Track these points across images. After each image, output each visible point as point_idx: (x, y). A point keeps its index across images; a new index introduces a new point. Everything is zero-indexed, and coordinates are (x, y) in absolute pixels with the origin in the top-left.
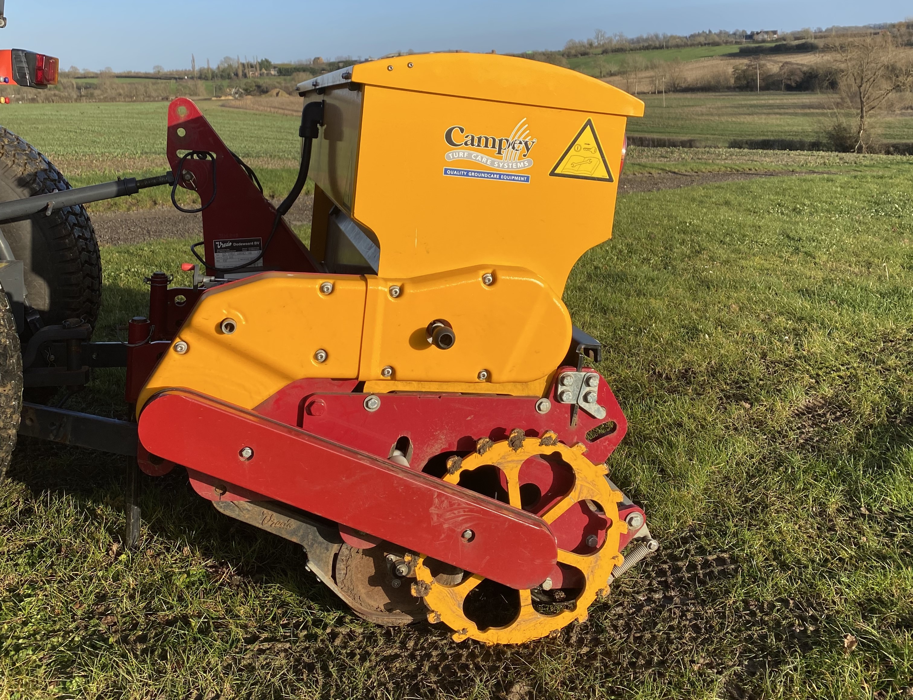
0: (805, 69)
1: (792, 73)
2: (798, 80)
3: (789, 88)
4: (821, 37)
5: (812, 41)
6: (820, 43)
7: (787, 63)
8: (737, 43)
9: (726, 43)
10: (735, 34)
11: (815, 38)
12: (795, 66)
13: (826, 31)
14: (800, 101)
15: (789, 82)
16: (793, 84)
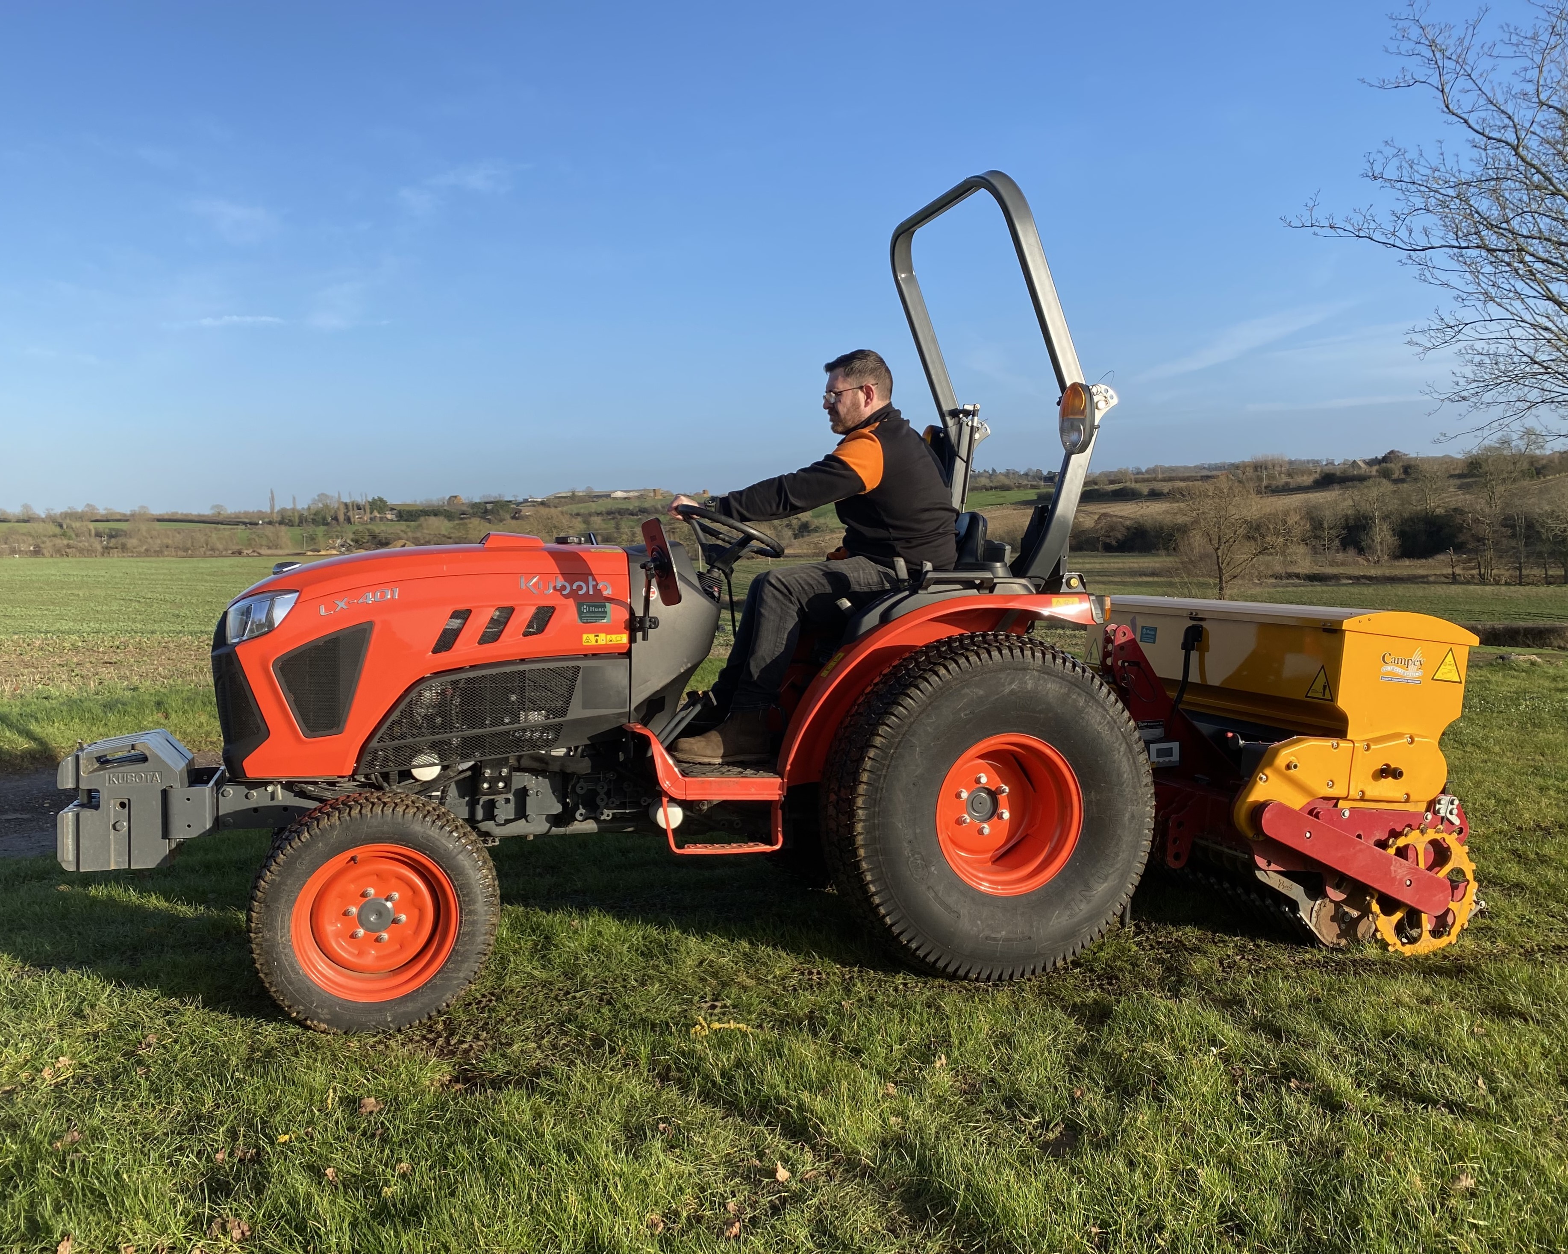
0: (1128, 523)
1: (1112, 528)
2: (1120, 537)
3: (1108, 548)
4: (1144, 481)
5: (1133, 485)
6: (1145, 489)
7: (1105, 515)
8: (1033, 487)
9: (1019, 486)
10: (1026, 474)
11: (1136, 482)
12: (1114, 519)
13: (1147, 472)
14: (1127, 566)
15: (1108, 540)
16: (1114, 543)
